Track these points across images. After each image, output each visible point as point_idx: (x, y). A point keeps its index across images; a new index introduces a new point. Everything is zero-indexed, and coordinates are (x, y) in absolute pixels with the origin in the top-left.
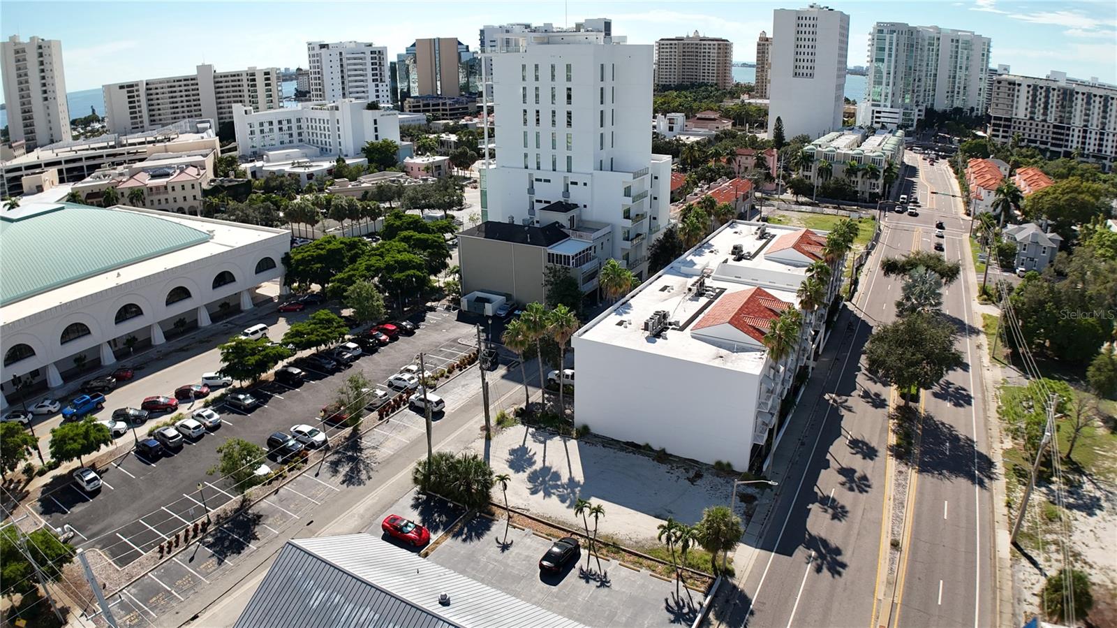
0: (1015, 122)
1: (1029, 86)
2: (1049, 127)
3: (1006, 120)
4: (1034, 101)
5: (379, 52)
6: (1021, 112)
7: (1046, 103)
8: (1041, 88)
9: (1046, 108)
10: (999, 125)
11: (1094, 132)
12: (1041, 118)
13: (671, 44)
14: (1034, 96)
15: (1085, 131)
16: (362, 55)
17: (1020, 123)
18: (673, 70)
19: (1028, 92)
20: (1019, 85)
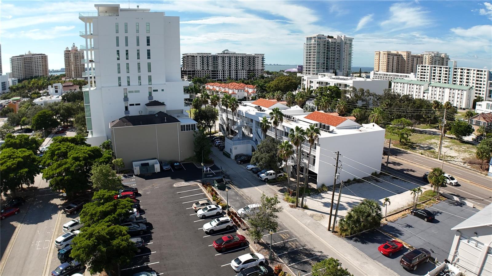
0: (197, 72)
2: (210, 71)
3: (193, 71)
6: (199, 67)
7: (208, 62)
8: (205, 57)
9: (208, 65)
10: (190, 74)
11: (227, 71)
12: (206, 68)
13: (18, 59)
14: (203, 60)
15: (224, 71)
19: (200, 59)
20: (196, 57)
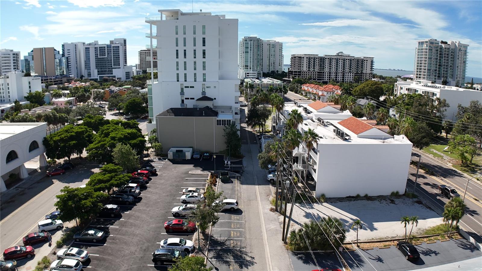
0: (302, 72)
1: (307, 58)
2: (316, 73)
3: (299, 72)
4: (309, 64)
5: (17, 54)
6: (305, 69)
7: (314, 64)
8: (312, 58)
9: (314, 66)
10: (296, 74)
11: (333, 73)
12: (313, 70)
13: (145, 52)
14: (309, 61)
15: (330, 73)
16: (9, 56)
17: (304, 73)
18: (147, 64)
19: (307, 60)
20: (303, 58)
